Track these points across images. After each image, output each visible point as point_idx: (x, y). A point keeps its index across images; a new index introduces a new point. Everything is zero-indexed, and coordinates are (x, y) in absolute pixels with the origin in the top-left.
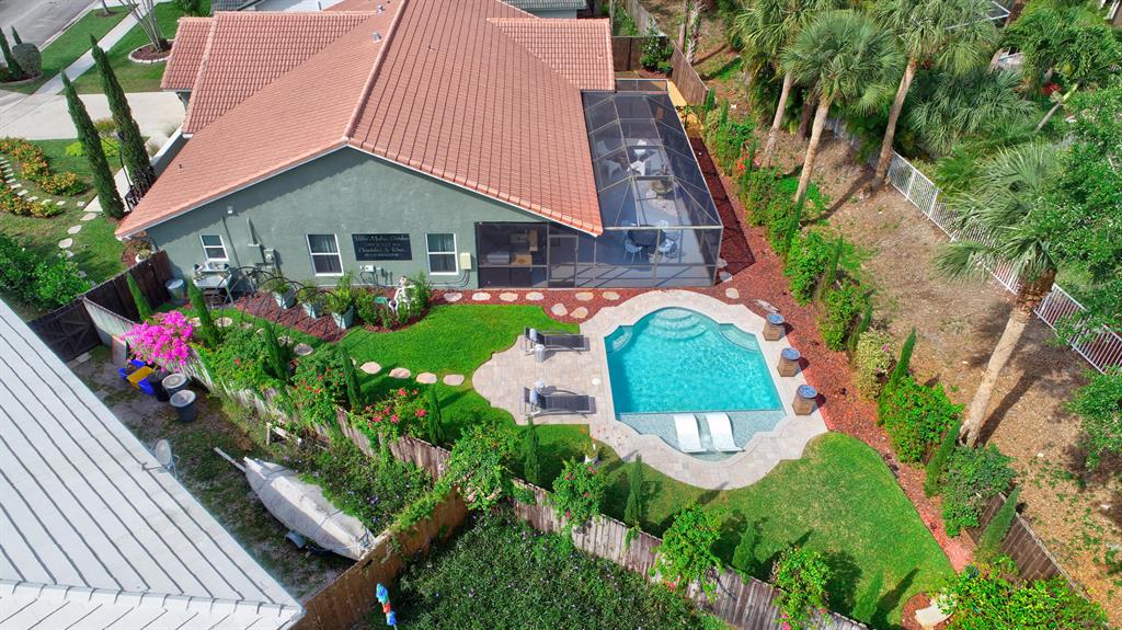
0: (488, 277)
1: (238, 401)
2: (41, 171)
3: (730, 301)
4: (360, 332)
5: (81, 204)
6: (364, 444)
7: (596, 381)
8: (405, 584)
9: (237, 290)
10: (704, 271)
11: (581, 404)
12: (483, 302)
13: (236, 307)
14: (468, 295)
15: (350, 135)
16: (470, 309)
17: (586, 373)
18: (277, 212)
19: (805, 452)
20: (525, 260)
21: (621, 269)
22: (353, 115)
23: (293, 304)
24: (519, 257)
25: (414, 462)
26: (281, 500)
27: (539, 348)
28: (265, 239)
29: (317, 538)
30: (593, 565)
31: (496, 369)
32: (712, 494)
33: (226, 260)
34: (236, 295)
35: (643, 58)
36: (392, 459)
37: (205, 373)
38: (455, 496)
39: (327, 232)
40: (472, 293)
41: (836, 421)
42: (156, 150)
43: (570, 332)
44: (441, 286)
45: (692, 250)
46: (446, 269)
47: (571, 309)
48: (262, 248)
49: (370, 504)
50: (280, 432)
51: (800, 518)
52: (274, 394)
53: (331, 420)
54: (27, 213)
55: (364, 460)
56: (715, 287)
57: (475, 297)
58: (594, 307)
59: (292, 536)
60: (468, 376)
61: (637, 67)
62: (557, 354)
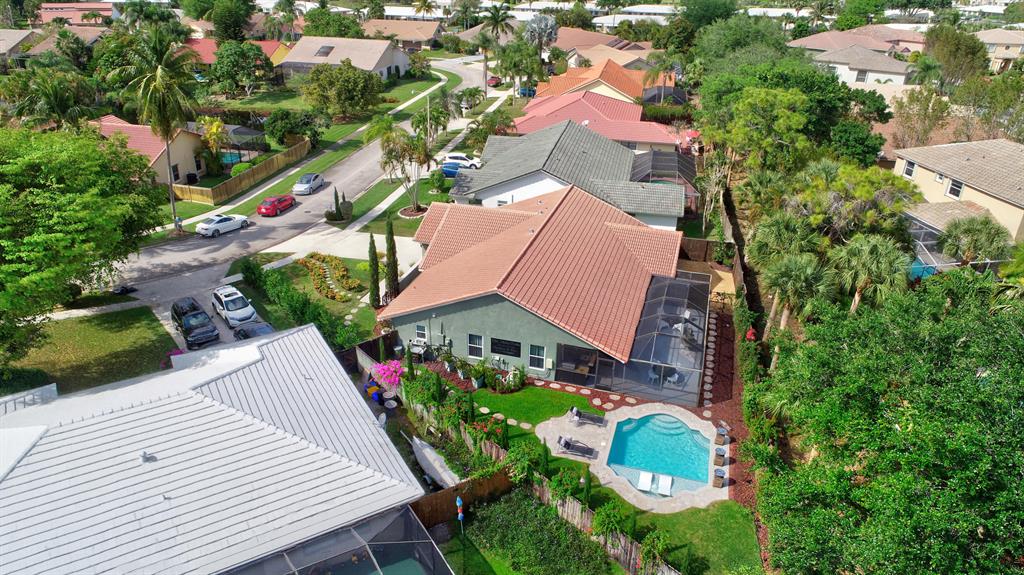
0: (561, 376)
1: (415, 412)
2: (343, 276)
3: (703, 418)
4: (484, 391)
5: (359, 297)
6: (469, 442)
7: (603, 444)
8: (471, 510)
9: (428, 357)
10: (696, 398)
11: (588, 452)
12: (556, 389)
13: (424, 366)
14: (548, 383)
15: (499, 287)
16: (546, 391)
17: (600, 438)
18: (457, 319)
19: (708, 506)
20: (584, 370)
21: (644, 387)
22: (504, 277)
23: (454, 370)
24: (582, 367)
25: (491, 456)
26: (426, 459)
27: (576, 418)
28: (447, 332)
29: (437, 479)
30: (563, 524)
31: (550, 426)
32: (644, 512)
33: (425, 340)
34: (426, 360)
35: (715, 255)
36: (481, 453)
37: (404, 394)
38: (504, 472)
39: (479, 334)
40: (551, 383)
41: (736, 496)
42: (402, 274)
43: (600, 414)
44: (535, 376)
45: (693, 384)
46: (538, 366)
47: (604, 402)
48: (445, 337)
49: (463, 470)
50: (432, 430)
51: (688, 536)
52: (434, 410)
53: (457, 427)
54: (333, 298)
55: (468, 452)
56: (698, 408)
57: (551, 385)
58: (618, 405)
59: (426, 477)
60: (534, 426)
61: (711, 260)
62: (587, 426)
